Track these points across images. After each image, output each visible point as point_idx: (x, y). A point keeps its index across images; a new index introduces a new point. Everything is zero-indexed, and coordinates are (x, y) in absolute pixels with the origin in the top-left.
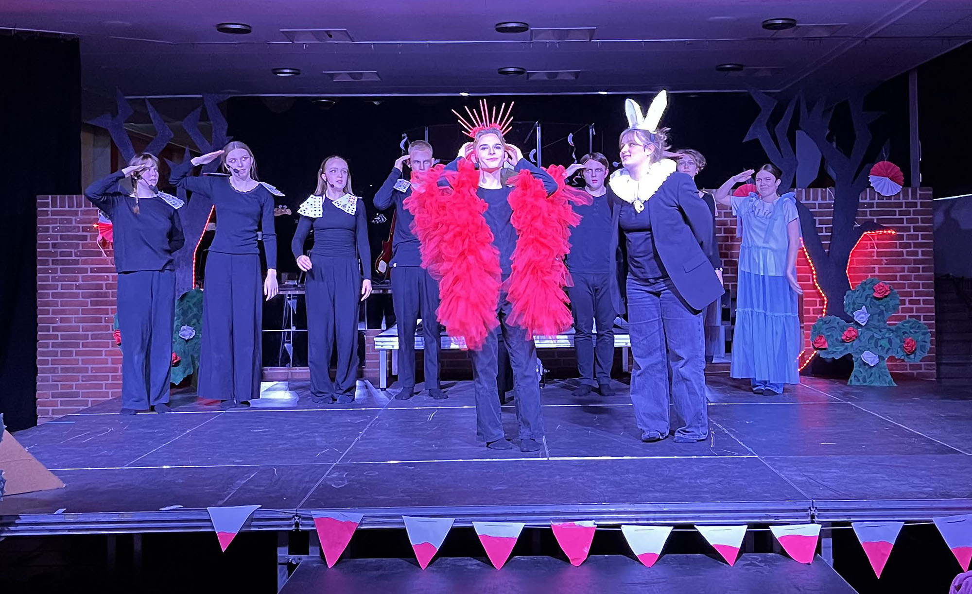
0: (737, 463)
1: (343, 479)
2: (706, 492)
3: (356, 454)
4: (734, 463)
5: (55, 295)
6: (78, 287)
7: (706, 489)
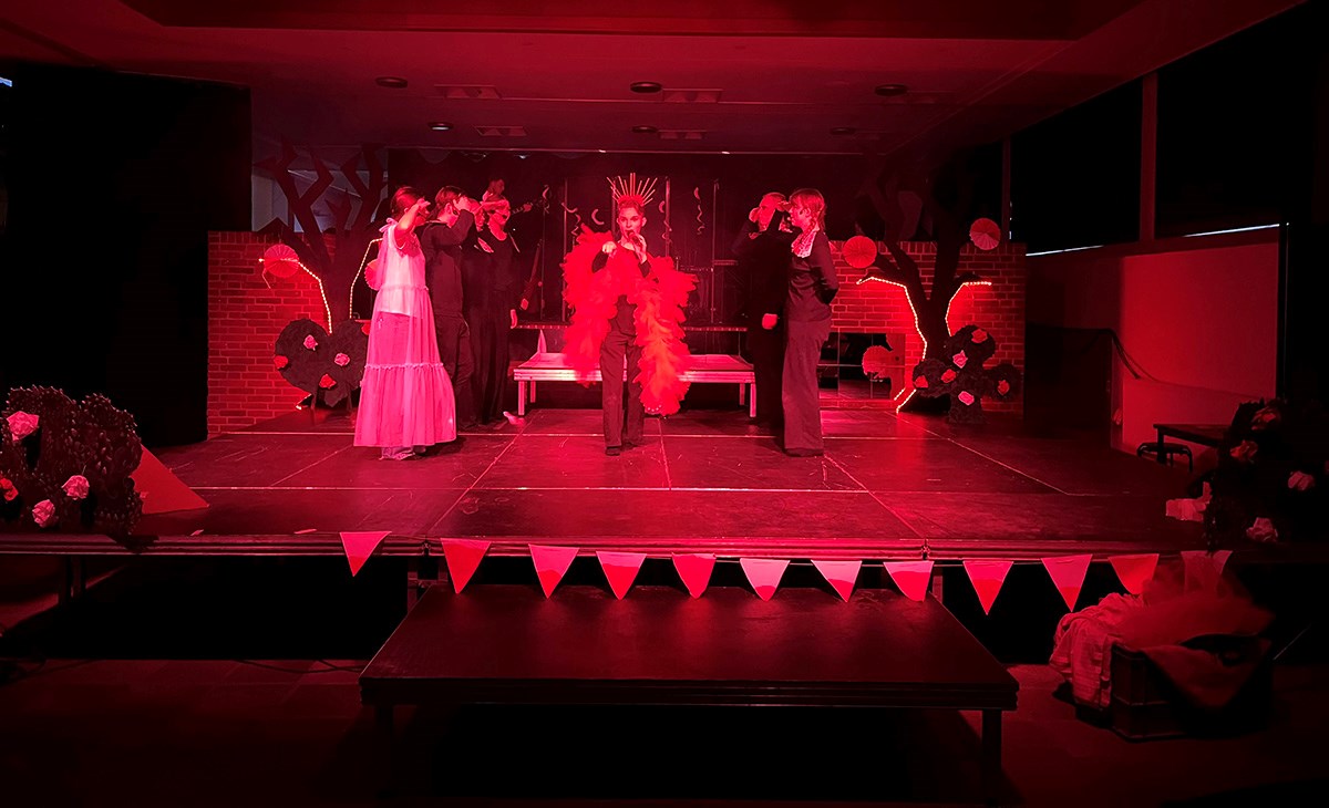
0: (851, 498)
1: (474, 505)
2: (822, 528)
3: (491, 479)
4: (846, 498)
5: (223, 323)
6: (244, 316)
7: (821, 525)
